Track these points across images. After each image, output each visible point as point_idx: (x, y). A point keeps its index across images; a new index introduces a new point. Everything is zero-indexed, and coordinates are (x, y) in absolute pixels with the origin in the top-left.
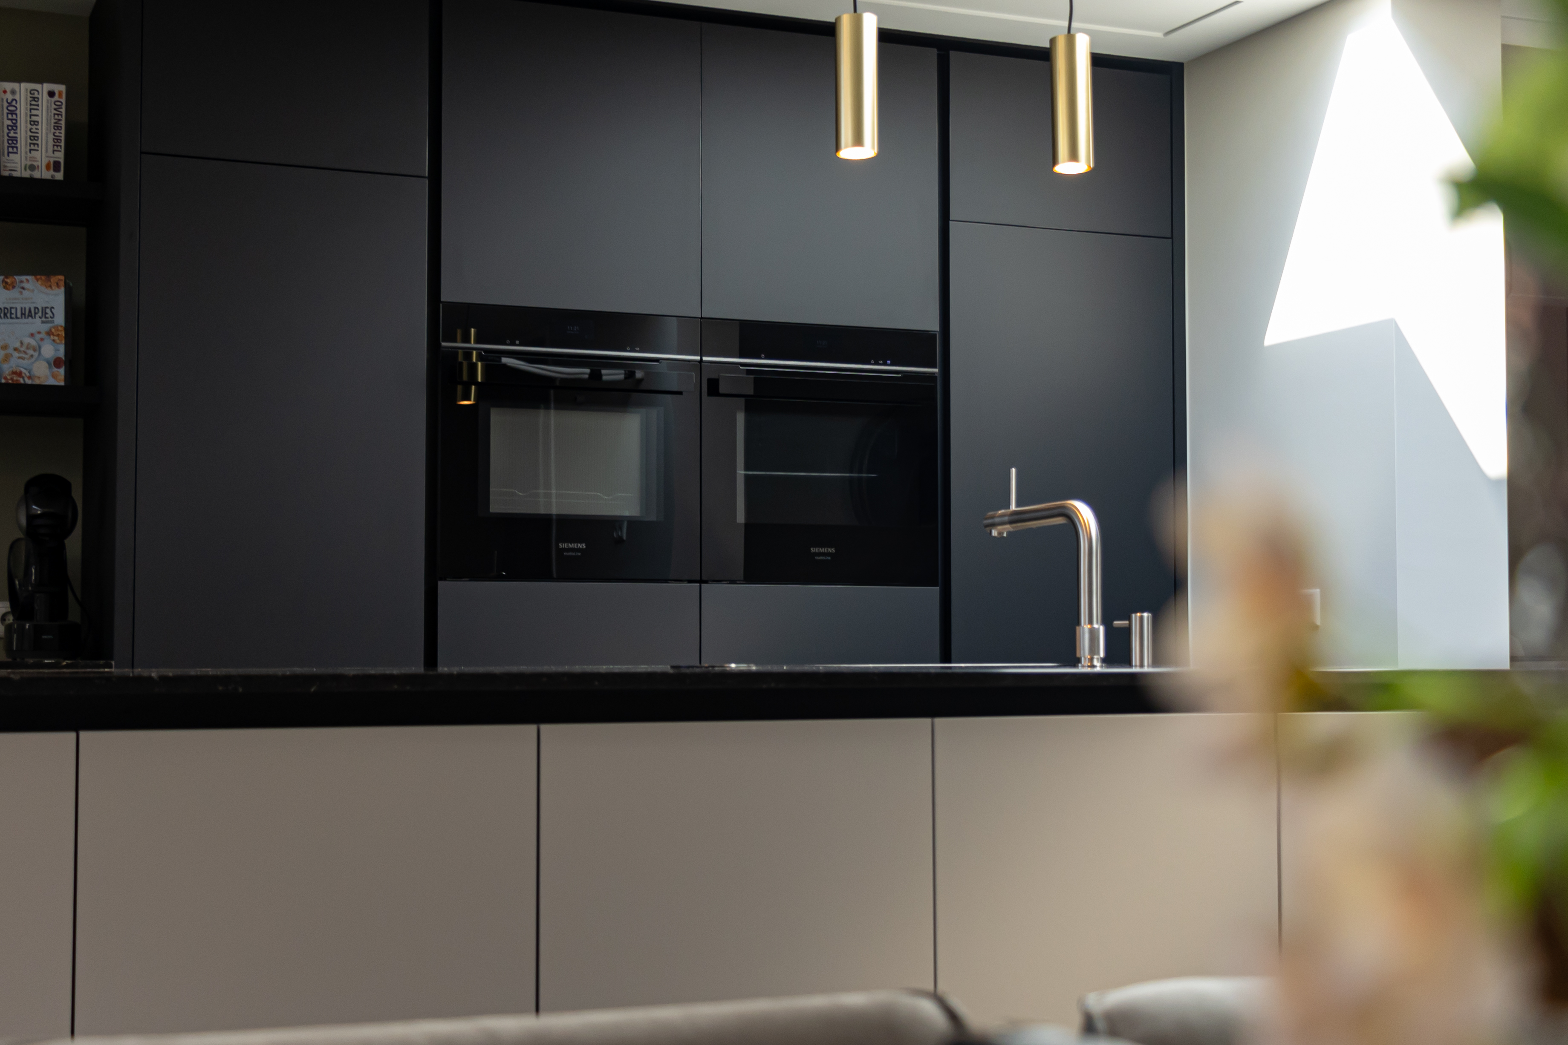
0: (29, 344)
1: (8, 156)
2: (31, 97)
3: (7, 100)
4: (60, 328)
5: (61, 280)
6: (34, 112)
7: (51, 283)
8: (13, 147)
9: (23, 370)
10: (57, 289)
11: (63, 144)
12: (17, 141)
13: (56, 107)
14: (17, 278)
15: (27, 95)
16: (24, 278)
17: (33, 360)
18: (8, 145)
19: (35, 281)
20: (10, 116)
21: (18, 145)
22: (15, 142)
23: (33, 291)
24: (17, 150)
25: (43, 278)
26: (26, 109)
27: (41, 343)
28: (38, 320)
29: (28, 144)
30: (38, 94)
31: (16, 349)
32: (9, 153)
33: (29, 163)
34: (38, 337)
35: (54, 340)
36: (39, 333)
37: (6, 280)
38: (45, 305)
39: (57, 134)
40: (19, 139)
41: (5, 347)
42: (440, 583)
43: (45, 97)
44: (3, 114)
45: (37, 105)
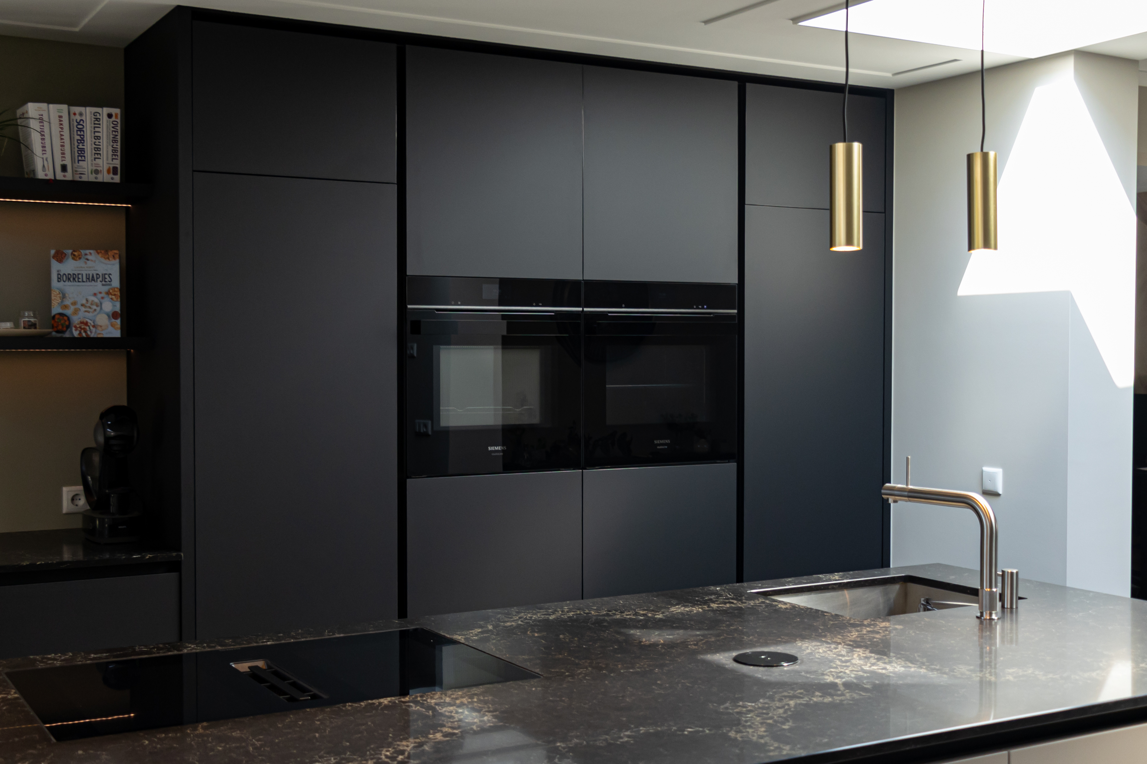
0: (93, 301)
1: (78, 163)
2: (94, 118)
3: (76, 120)
4: (116, 290)
5: (117, 254)
6: (97, 129)
7: (109, 255)
8: (81, 156)
9: (89, 321)
10: (113, 260)
11: (119, 154)
12: (84, 151)
13: (113, 125)
14: (83, 252)
15: (91, 117)
16: (88, 252)
17: (96, 313)
18: (78, 154)
19: (97, 254)
20: (79, 133)
21: (85, 155)
22: (83, 152)
23: (95, 261)
24: (85, 158)
25: (103, 252)
26: (91, 127)
27: (102, 300)
28: (99, 284)
29: (93, 154)
30: (100, 116)
31: (82, 305)
32: (79, 161)
33: (94, 168)
34: (99, 296)
35: (112, 299)
36: (100, 293)
37: (74, 253)
38: (105, 272)
39: (115, 146)
40: (86, 150)
41: (74, 303)
42: (408, 480)
43: (105, 117)
44: (74, 131)
45: (99, 124)
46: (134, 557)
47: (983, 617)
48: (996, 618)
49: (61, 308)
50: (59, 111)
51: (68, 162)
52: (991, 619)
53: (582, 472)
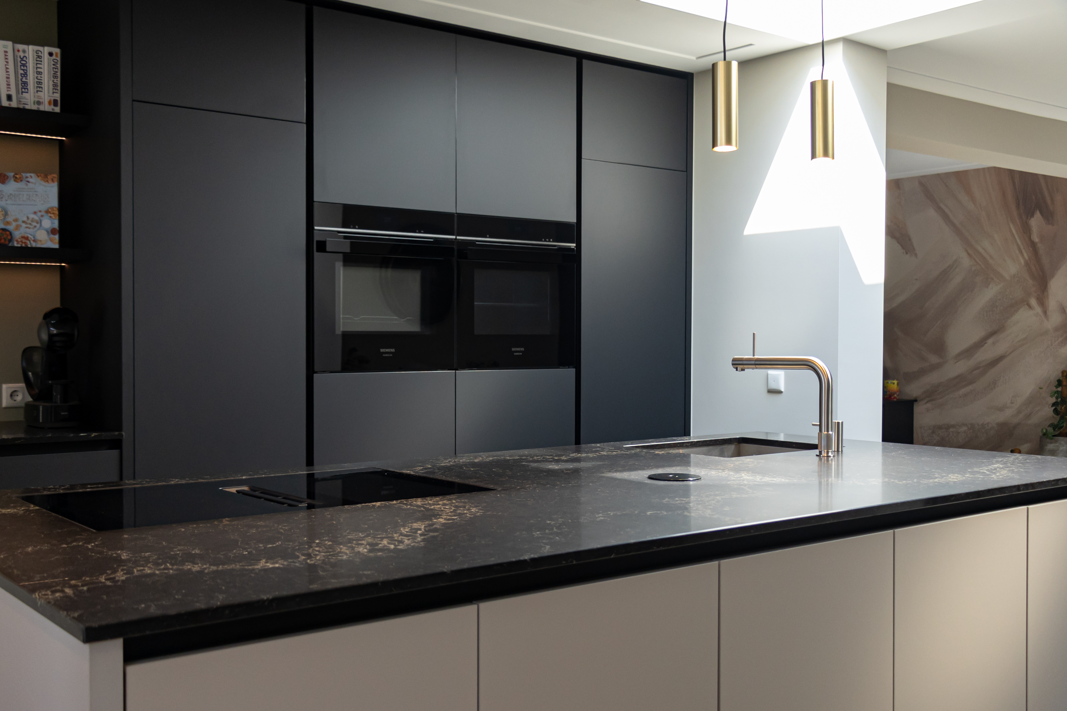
0: (33, 218)
1: (22, 94)
3: (20, 56)
4: (55, 209)
5: (55, 177)
6: (39, 66)
7: (47, 178)
8: (25, 89)
9: (29, 236)
10: (52, 183)
11: (59, 88)
12: (27, 84)
13: (54, 63)
14: (24, 175)
15: (34, 54)
16: (28, 175)
17: (36, 229)
18: (22, 87)
19: (37, 177)
20: (22, 67)
21: (28, 87)
22: (26, 85)
23: (35, 184)
24: (28, 90)
25: (42, 175)
26: (34, 63)
27: (42, 218)
28: (39, 203)
29: (36, 87)
30: (42, 53)
31: (24, 222)
32: (22, 92)
33: (36, 100)
34: (39, 214)
35: (51, 217)
36: (40, 211)
37: (16, 176)
38: (44, 193)
39: (55, 81)
40: (29, 84)
41: (16, 220)
42: (315, 375)
43: (46, 56)
44: (17, 66)
45: (41, 61)
46: (82, 435)
47: (822, 454)
48: (832, 455)
49: (4, 224)
50: (5, 46)
51: (13, 92)
52: (828, 457)
53: (455, 372)
